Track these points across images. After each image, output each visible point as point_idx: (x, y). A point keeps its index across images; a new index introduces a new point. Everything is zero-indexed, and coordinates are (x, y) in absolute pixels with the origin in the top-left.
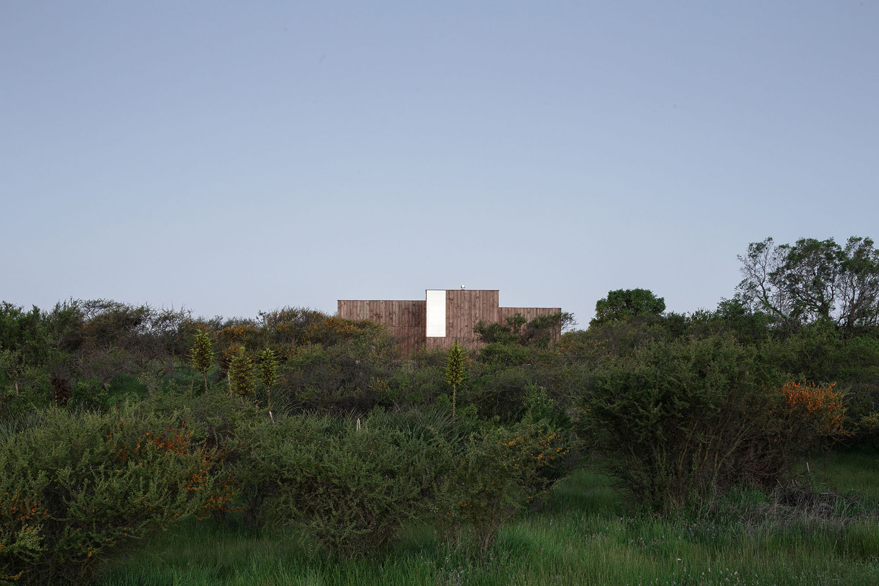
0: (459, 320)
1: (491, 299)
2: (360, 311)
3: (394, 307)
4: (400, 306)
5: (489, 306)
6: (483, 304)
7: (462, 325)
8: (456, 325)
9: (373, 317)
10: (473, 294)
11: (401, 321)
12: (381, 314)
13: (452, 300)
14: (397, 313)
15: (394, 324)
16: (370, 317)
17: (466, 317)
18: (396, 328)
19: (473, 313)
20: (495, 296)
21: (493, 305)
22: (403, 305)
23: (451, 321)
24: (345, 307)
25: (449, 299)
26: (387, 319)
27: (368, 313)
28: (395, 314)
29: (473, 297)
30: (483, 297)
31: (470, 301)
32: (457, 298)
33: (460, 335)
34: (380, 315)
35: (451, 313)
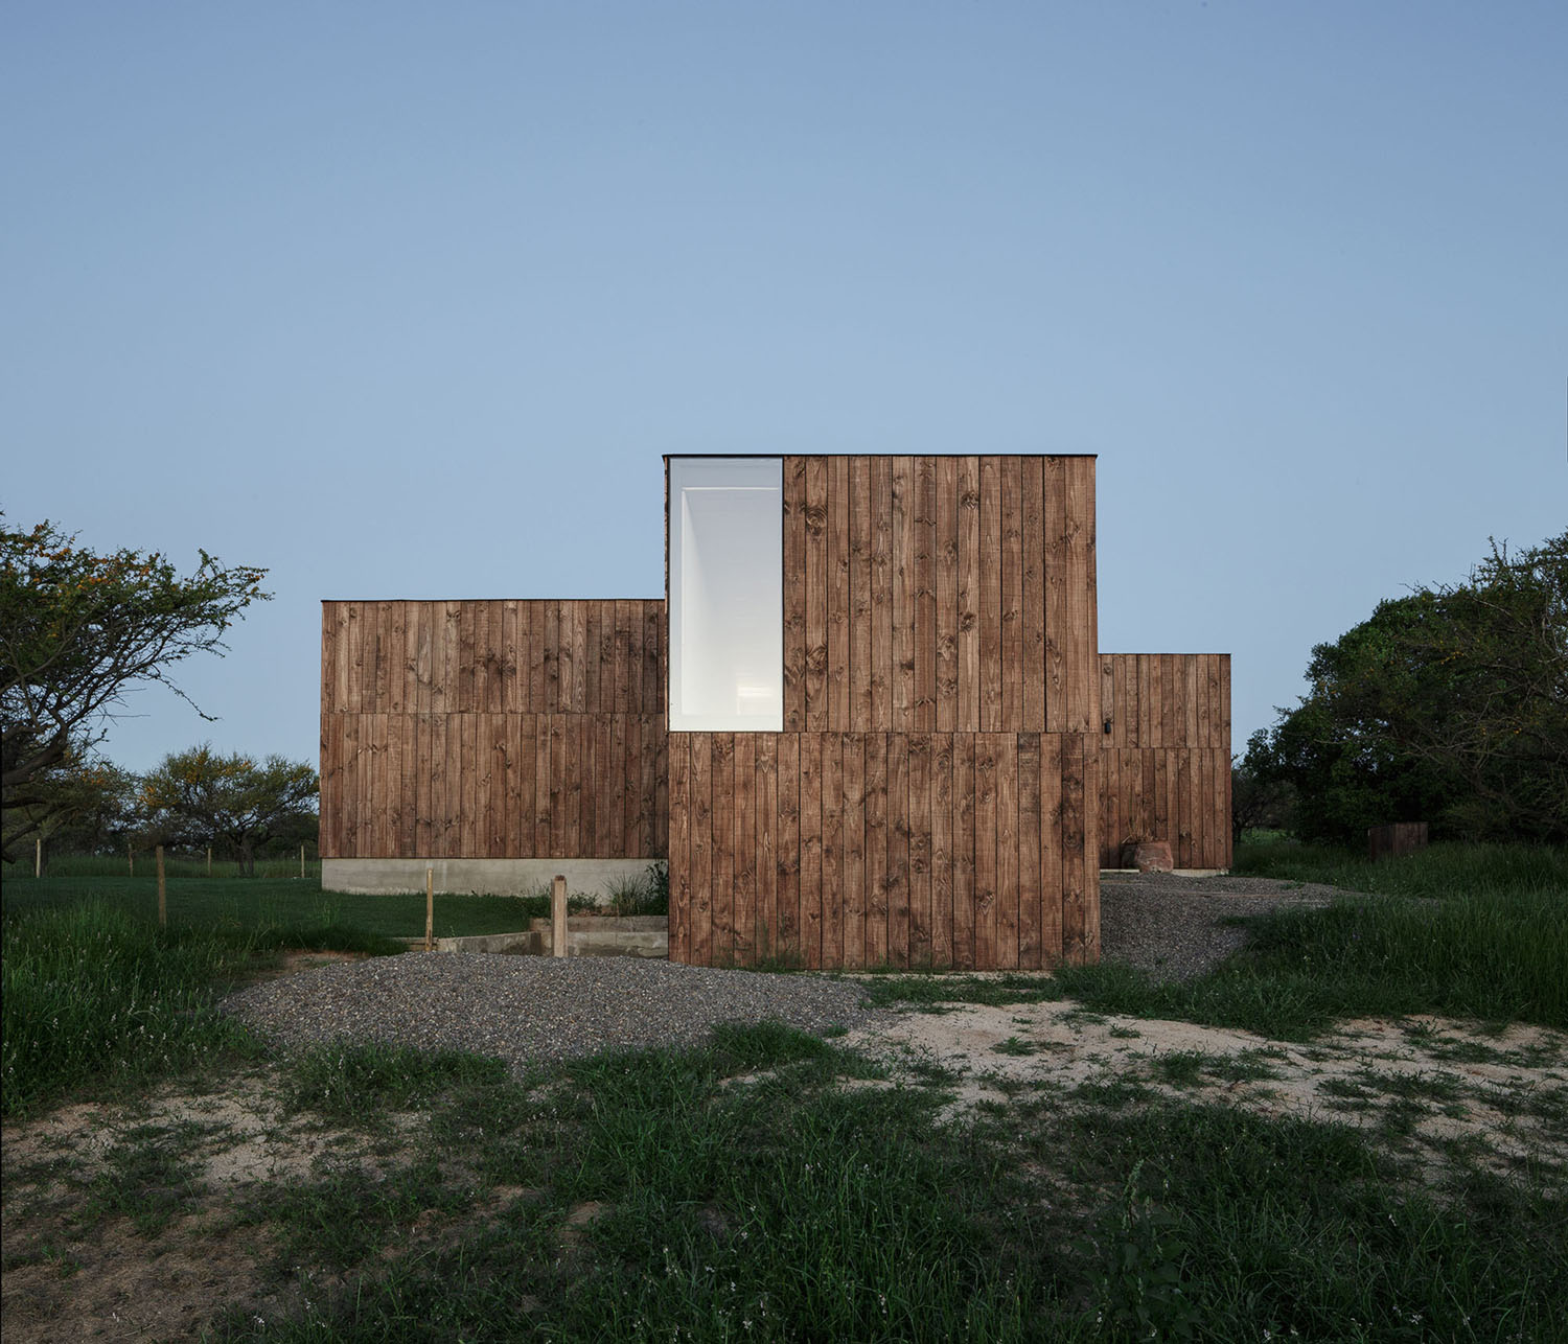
0: (861, 628)
1: (1051, 508)
2: (419, 647)
3: (567, 626)
4: (590, 625)
5: (1037, 545)
6: (1005, 534)
7: (882, 662)
8: (844, 663)
9: (473, 672)
10: (946, 476)
11: (595, 689)
12: (510, 657)
13: (821, 512)
14: (579, 653)
15: (565, 700)
16: (463, 670)
17: (904, 613)
18: (576, 719)
19: (944, 591)
20: (1076, 492)
21: (1064, 539)
22: (606, 622)
23: (815, 638)
24: (355, 630)
25: (805, 507)
26: (538, 679)
27: (453, 652)
28: (569, 656)
29: (942, 496)
30: (1004, 493)
31: (925, 521)
32: (852, 502)
33: (871, 720)
34: (504, 661)
35: (814, 593)
